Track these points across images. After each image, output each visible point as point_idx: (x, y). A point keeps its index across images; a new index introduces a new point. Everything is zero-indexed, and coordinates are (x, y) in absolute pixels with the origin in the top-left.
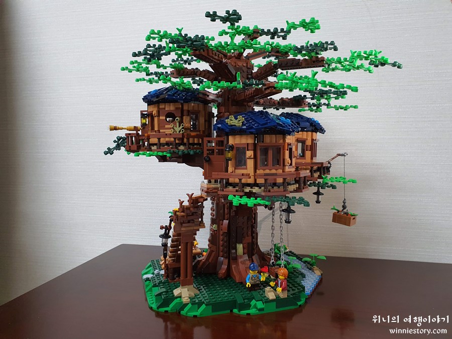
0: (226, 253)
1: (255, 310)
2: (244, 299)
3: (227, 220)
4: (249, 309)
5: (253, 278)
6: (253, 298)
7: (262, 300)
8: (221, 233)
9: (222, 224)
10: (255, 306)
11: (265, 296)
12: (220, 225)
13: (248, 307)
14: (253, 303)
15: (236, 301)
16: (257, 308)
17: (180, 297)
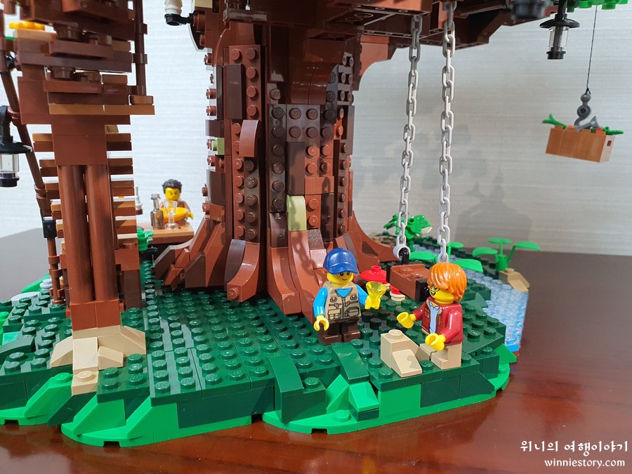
0: (254, 224)
1: (344, 414)
2: (303, 376)
3: (254, 118)
4: (323, 412)
5: (339, 301)
6: (339, 370)
7: (369, 379)
8: (238, 162)
9: (238, 135)
10: (346, 403)
11: (382, 365)
12: (233, 136)
13: (318, 402)
14: (337, 387)
15: (273, 381)
16: (351, 407)
17: (68, 369)
